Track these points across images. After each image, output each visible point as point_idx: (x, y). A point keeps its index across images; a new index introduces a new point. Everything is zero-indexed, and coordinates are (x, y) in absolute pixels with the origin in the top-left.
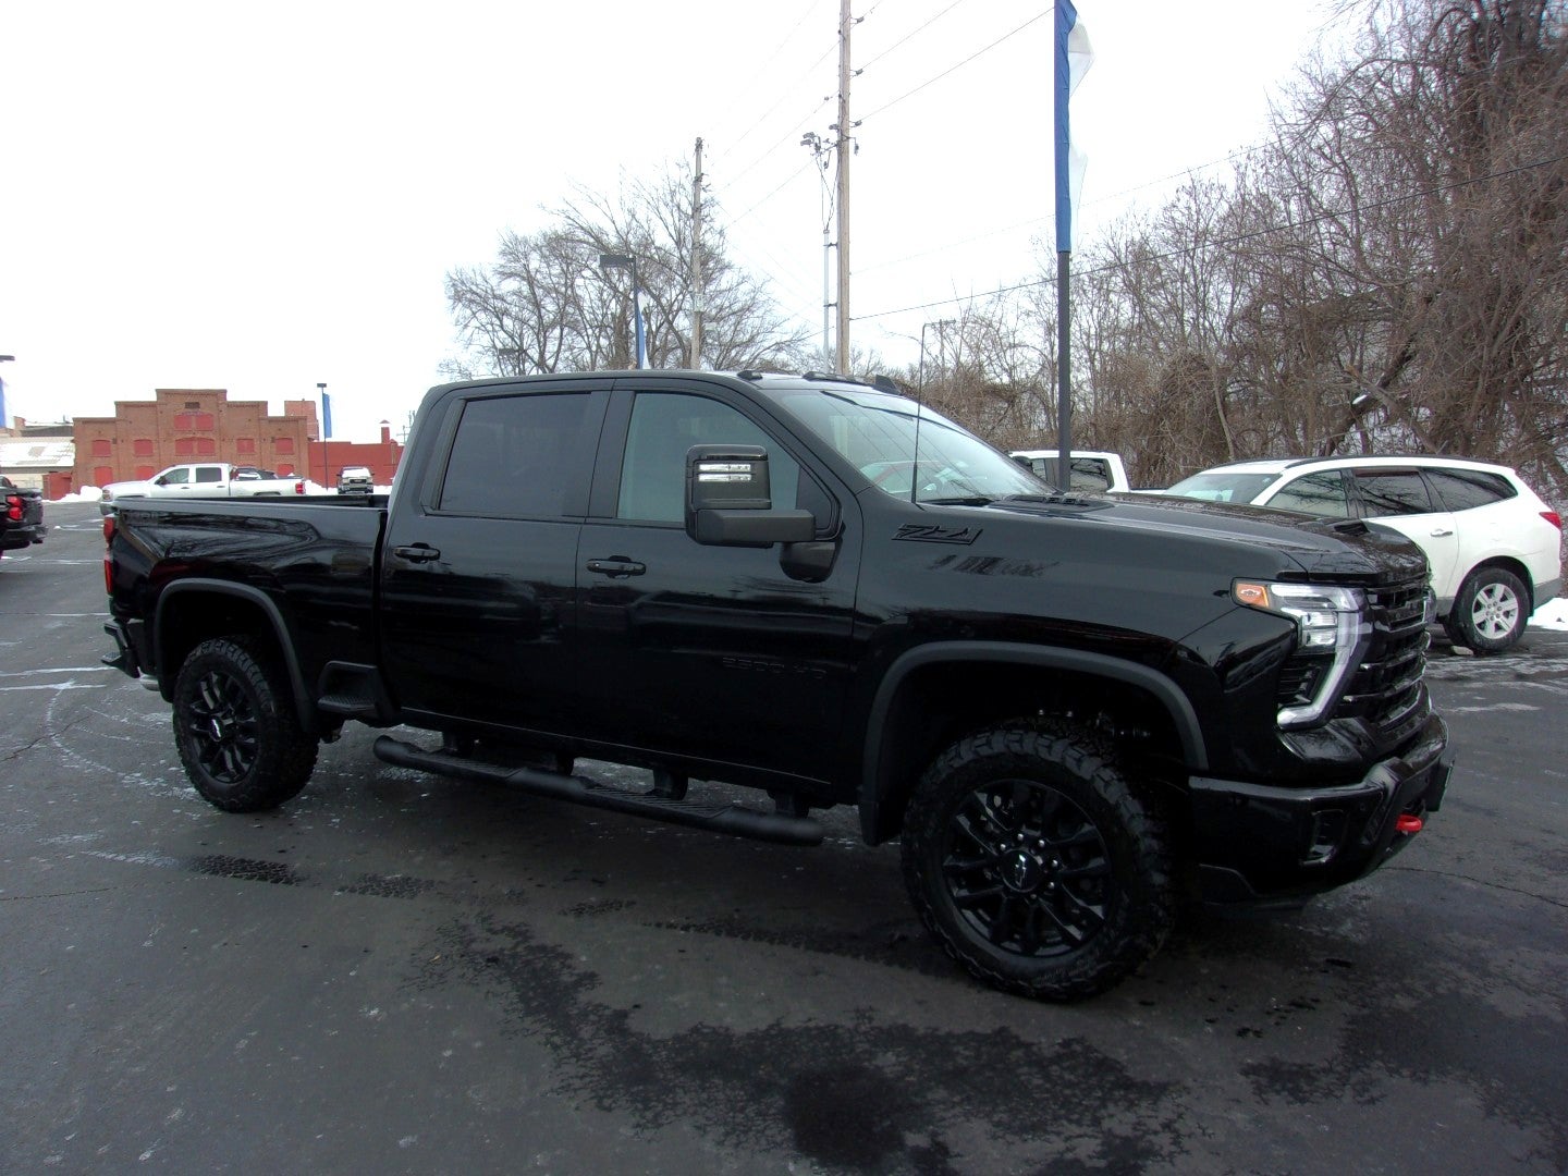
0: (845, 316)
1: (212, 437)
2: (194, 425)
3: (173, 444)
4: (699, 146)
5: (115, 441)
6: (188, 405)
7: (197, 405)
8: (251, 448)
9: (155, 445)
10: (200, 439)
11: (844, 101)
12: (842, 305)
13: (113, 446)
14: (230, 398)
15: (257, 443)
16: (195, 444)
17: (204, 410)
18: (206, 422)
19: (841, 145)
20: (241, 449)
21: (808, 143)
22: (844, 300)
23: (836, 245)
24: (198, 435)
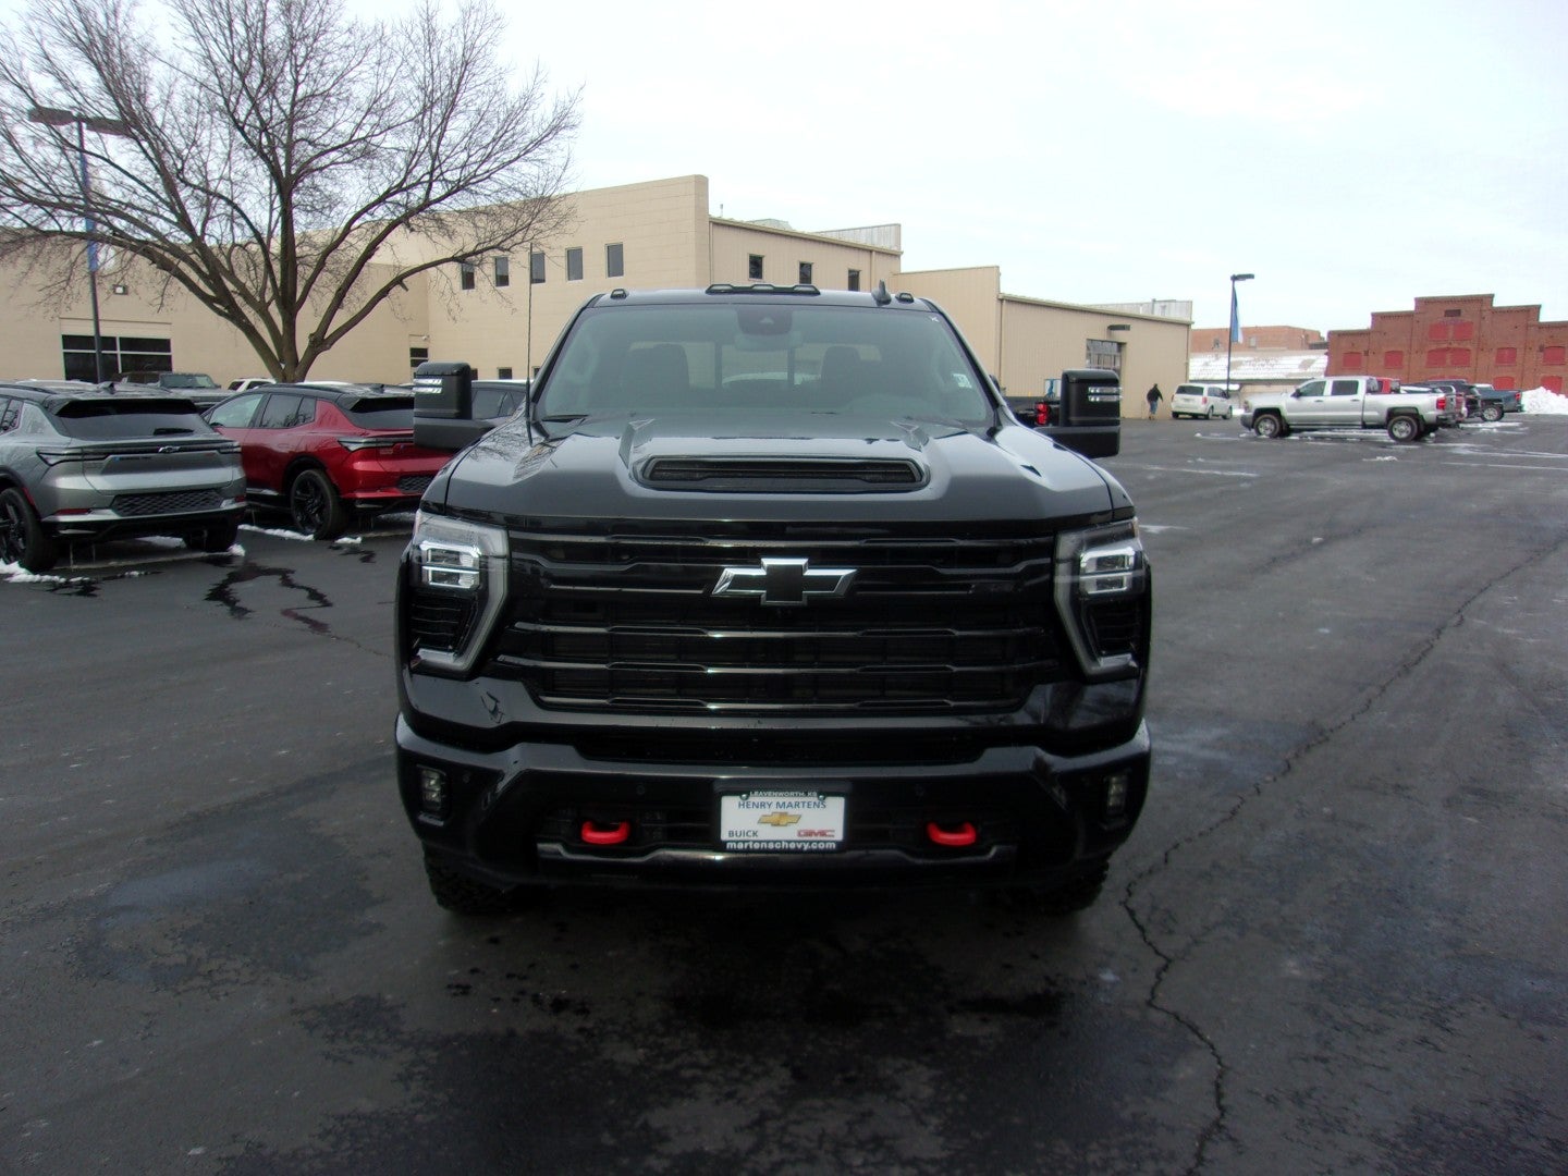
1: (1469, 347)
2: (1451, 334)
3: (1425, 356)
5: (1367, 353)
6: (1448, 313)
7: (1458, 312)
8: (1513, 358)
9: (1406, 357)
10: (1455, 349)
13: (1364, 358)
14: (1497, 303)
15: (1519, 353)
16: (1448, 356)
17: (1465, 317)
18: (1464, 331)
20: (1500, 360)
24: (1455, 345)
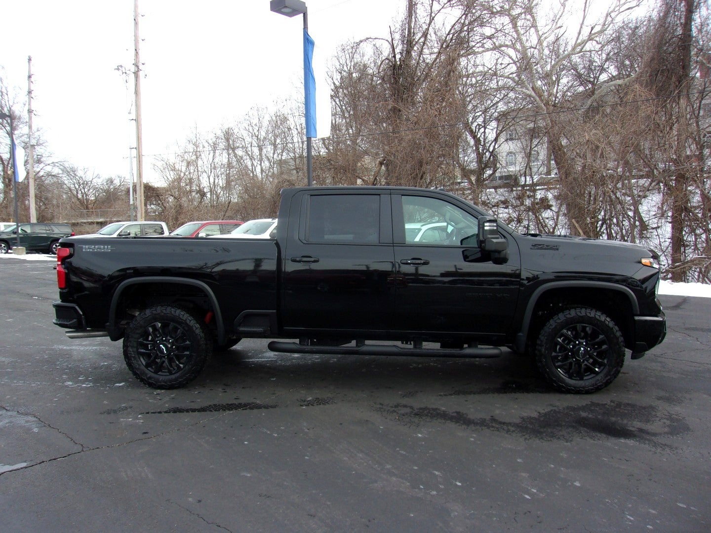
0: (140, 154)
4: (30, 60)
11: (137, 53)
12: (138, 148)
19: (136, 74)
21: (118, 69)
22: (140, 146)
23: (135, 120)
